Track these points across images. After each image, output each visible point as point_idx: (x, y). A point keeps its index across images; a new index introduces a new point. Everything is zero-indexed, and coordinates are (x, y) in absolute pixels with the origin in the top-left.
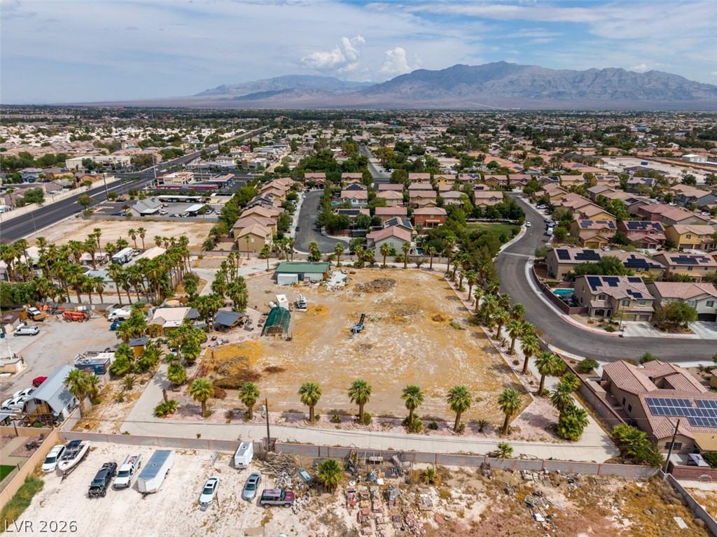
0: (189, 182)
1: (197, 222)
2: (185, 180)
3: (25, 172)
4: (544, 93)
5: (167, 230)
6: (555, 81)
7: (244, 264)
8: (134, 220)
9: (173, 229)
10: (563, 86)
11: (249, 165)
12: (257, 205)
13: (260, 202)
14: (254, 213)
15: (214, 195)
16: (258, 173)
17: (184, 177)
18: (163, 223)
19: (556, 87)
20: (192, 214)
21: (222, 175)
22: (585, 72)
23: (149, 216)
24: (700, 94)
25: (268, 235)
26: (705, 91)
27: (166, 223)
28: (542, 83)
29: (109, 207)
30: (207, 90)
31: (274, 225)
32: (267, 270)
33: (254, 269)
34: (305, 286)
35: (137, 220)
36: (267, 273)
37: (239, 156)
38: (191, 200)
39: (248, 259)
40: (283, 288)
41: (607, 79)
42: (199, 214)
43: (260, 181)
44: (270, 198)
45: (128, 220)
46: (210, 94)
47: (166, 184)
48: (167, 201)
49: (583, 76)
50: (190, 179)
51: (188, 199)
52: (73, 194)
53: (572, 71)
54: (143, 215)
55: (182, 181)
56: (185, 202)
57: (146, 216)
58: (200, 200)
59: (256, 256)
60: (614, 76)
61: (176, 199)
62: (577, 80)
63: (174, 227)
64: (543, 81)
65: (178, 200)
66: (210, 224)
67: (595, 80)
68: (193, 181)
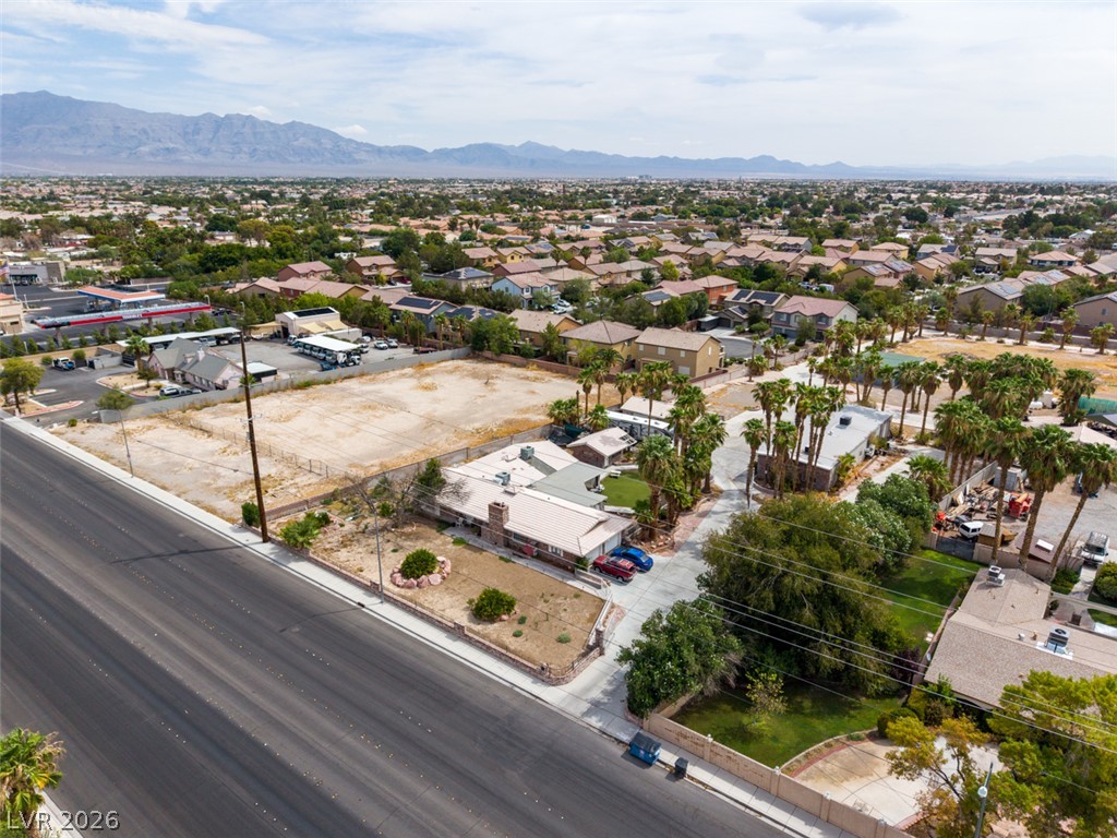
4: (142, 149)
6: (153, 131)
10: (170, 139)
19: (160, 141)
22: (199, 118)
24: (363, 156)
26: (367, 151)
28: (133, 134)
41: (235, 131)
49: (196, 124)
53: (175, 116)
60: (244, 126)
62: (190, 130)
64: (135, 130)
67: (216, 132)
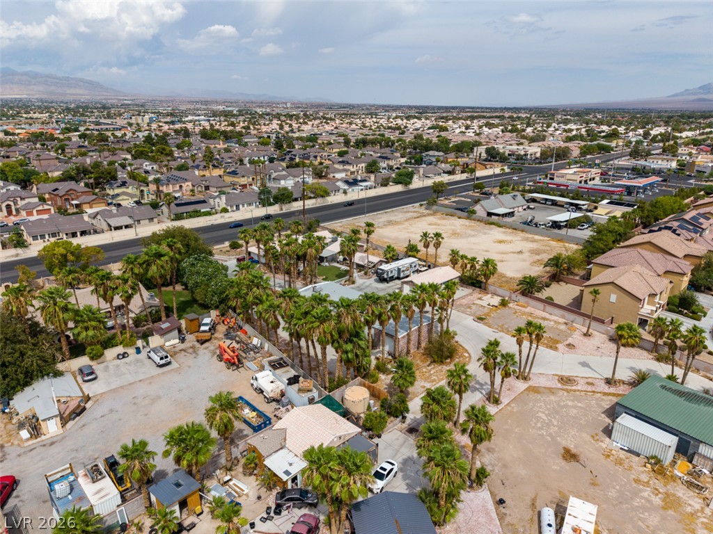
0: (589, 183)
1: (553, 239)
2: (584, 179)
3: (427, 155)
5: (500, 242)
7: (569, 345)
8: (474, 220)
9: (511, 242)
11: (696, 168)
12: (666, 228)
13: (675, 224)
14: (650, 243)
15: (606, 201)
16: (706, 181)
17: (584, 175)
18: (507, 230)
20: (556, 225)
21: (641, 177)
23: (496, 218)
25: (653, 295)
27: (510, 230)
29: (466, 200)
30: (686, 90)
31: (684, 274)
32: (609, 382)
33: (584, 364)
34: (690, 485)
35: (478, 221)
36: (606, 389)
37: (688, 158)
38: (572, 204)
39: (587, 335)
40: (619, 462)
42: (566, 226)
43: (702, 193)
44: (702, 220)
45: (468, 218)
46: (689, 94)
47: (557, 180)
48: (539, 202)
50: (594, 179)
51: (567, 203)
52: (449, 180)
54: (490, 214)
55: (579, 179)
56: (562, 206)
57: (493, 217)
58: (584, 207)
59: (606, 333)
61: (552, 200)
63: (514, 239)
65: (554, 203)
66: (572, 245)
68: (597, 181)
